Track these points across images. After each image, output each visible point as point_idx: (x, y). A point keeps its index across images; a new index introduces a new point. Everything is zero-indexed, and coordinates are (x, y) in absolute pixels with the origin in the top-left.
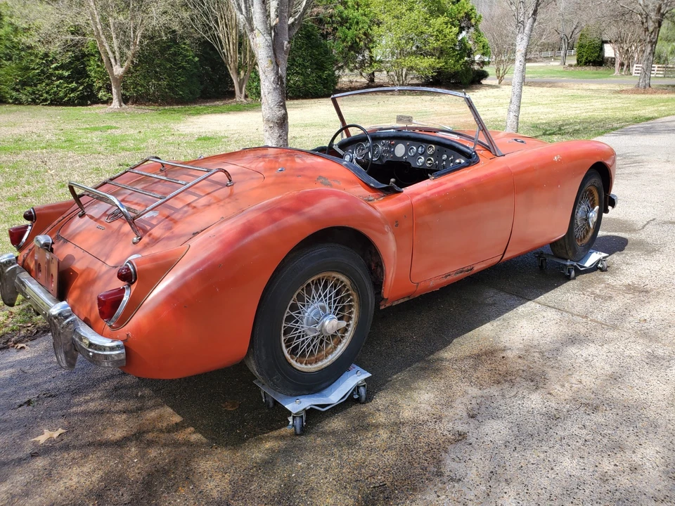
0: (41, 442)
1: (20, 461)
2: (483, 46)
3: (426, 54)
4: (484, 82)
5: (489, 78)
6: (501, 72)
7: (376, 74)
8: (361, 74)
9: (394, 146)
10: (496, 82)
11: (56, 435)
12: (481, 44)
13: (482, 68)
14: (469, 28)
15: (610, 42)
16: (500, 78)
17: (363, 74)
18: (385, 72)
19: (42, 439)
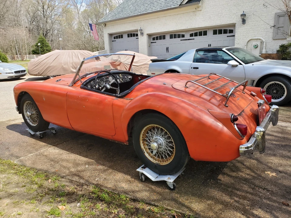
0: (275, 174)
1: (286, 173)
11: (269, 172)
19: (274, 174)
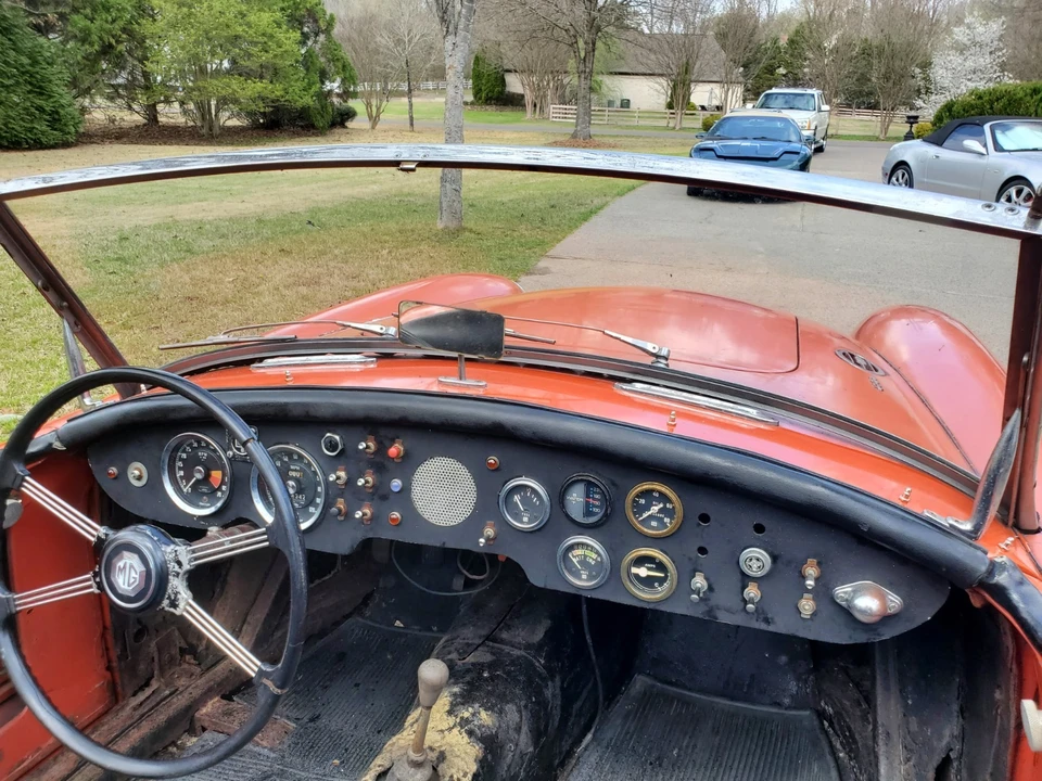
2: (344, 66)
3: (247, 75)
4: (349, 124)
5: (357, 118)
6: (374, 109)
7: (160, 107)
8: (130, 108)
9: (408, 464)
10: (367, 125)
12: (340, 65)
13: (346, 101)
14: (317, 35)
15: (516, 71)
16: (374, 120)
17: (135, 106)
18: (176, 105)
